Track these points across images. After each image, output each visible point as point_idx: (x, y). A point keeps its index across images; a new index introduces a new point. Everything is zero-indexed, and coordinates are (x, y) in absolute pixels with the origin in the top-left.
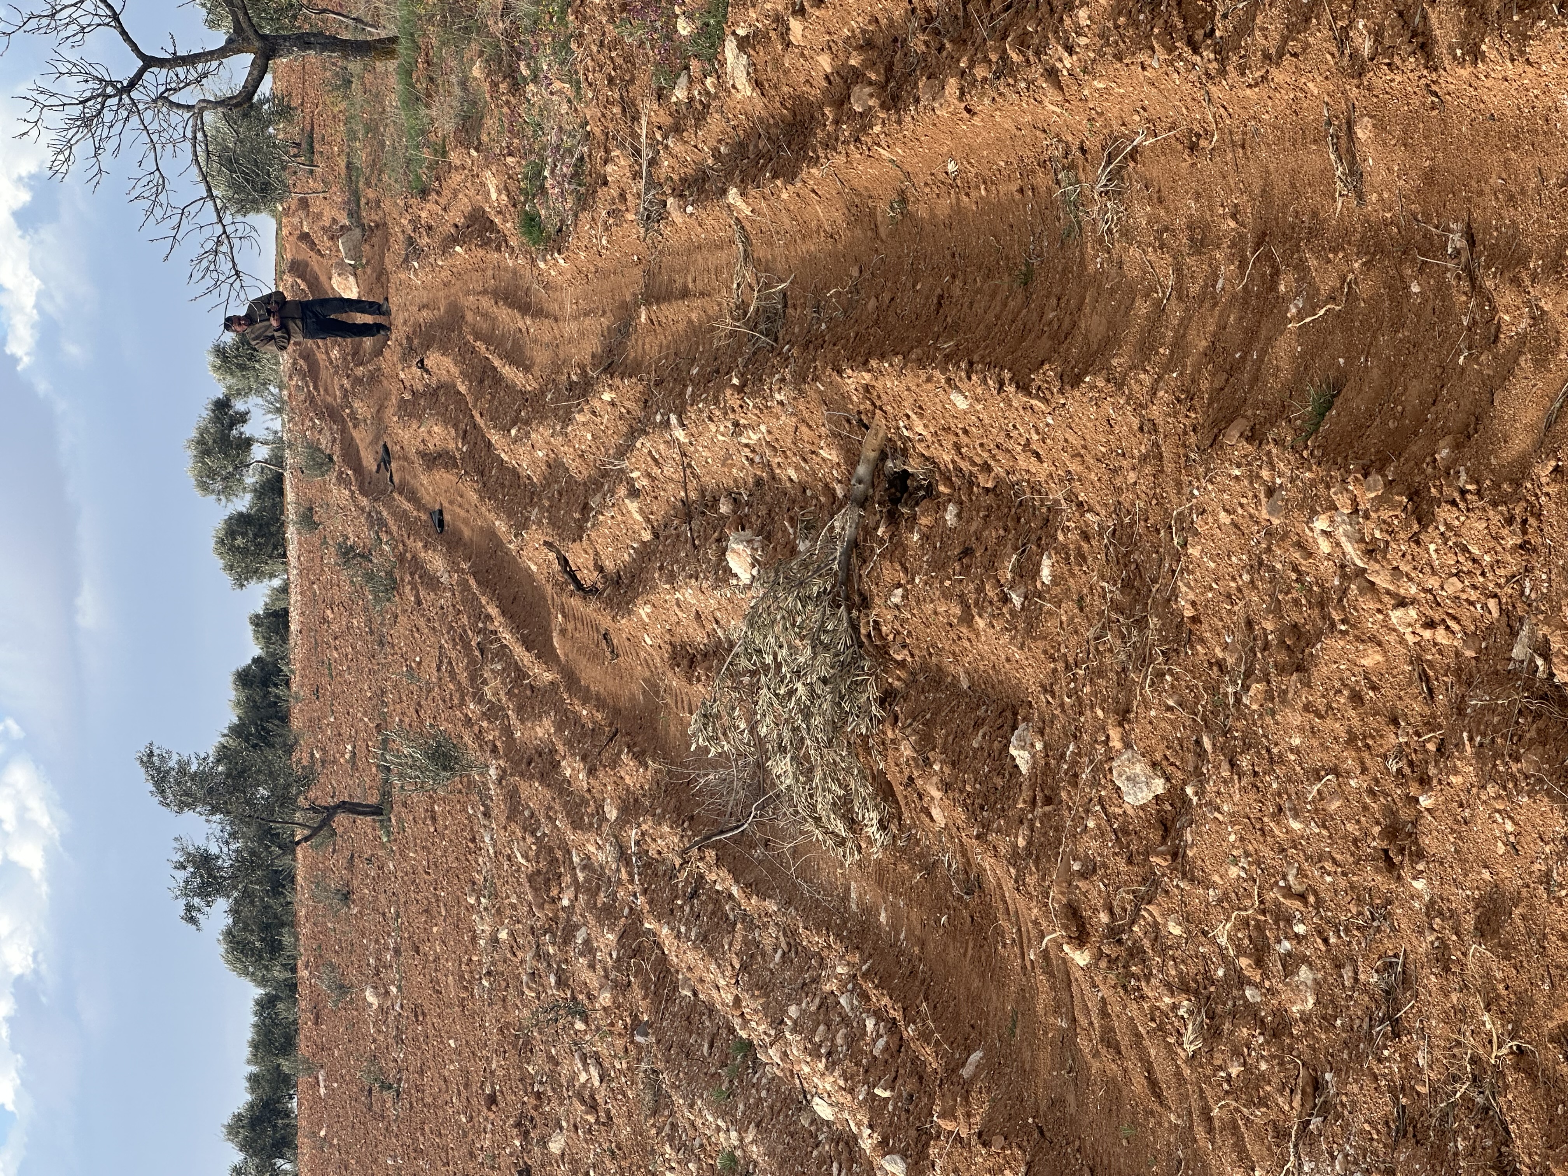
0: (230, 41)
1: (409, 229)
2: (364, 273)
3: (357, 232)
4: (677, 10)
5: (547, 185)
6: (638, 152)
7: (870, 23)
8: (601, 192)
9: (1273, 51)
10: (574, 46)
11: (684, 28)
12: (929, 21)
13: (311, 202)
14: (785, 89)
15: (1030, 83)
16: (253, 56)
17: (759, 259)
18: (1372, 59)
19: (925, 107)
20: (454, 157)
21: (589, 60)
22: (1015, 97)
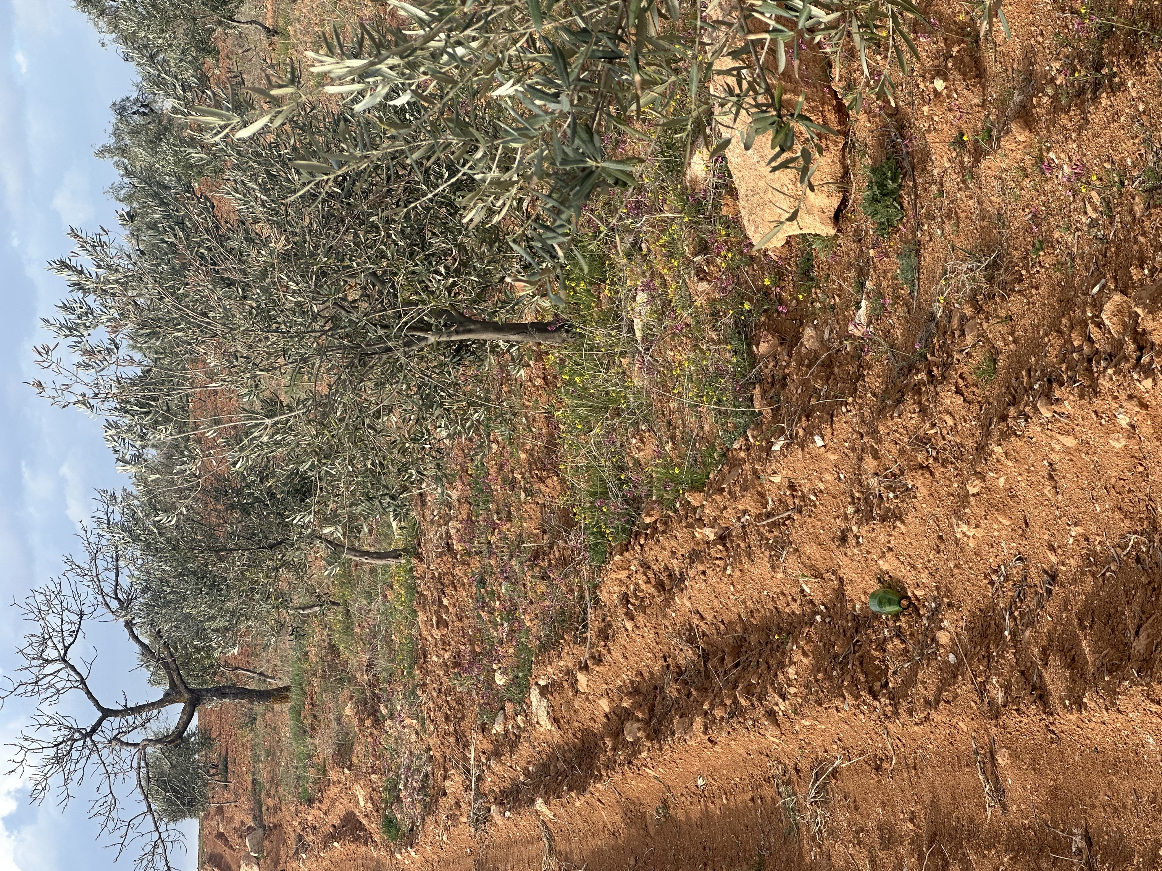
0: (167, 694)
1: (299, 829)
2: (265, 863)
3: (260, 831)
4: (495, 667)
5: (401, 796)
6: (468, 771)
7: (636, 675)
8: (442, 801)
9: (932, 698)
10: (419, 693)
11: (500, 680)
12: (680, 673)
13: (225, 809)
14: (576, 724)
15: (755, 721)
16: (182, 705)
17: (560, 852)
18: (1004, 706)
19: (679, 739)
20: (333, 775)
21: (430, 702)
22: (745, 731)
